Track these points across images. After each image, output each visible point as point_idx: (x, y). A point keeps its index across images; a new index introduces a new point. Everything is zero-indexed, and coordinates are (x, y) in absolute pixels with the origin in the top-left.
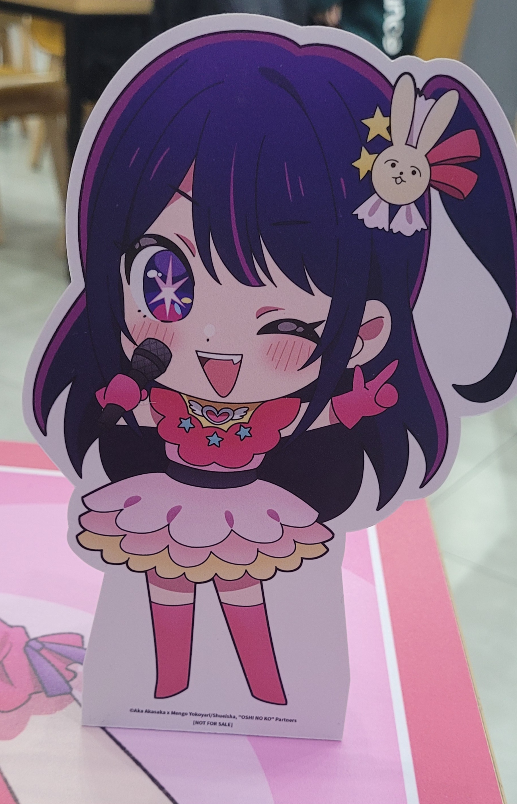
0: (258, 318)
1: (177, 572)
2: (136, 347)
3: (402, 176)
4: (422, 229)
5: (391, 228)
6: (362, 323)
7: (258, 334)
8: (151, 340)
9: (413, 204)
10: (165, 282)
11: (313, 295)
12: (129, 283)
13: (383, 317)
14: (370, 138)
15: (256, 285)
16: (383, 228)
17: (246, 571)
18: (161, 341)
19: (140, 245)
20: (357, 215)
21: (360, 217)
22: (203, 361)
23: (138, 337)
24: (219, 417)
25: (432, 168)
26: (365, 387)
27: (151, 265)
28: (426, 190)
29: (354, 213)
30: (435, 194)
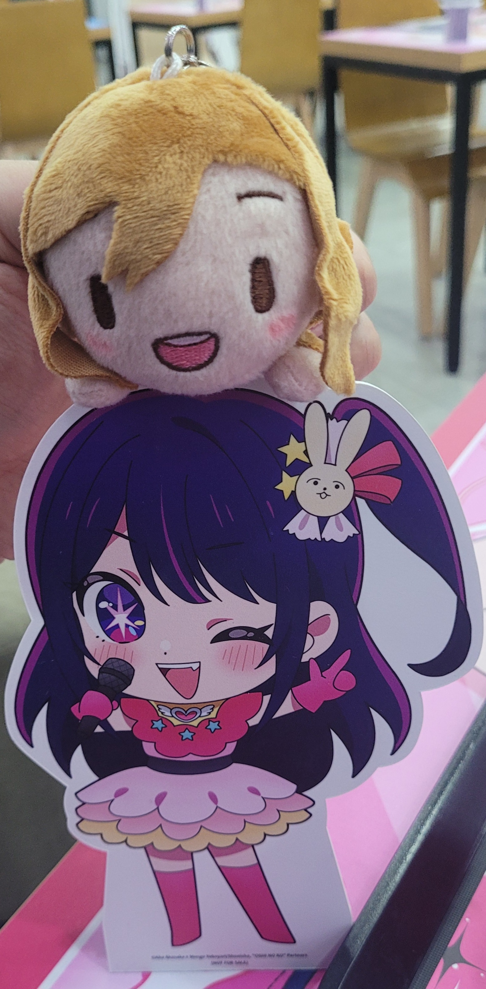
0: (208, 629)
1: (173, 845)
2: (100, 667)
3: (325, 491)
4: (354, 534)
5: (323, 537)
6: (310, 622)
7: (211, 643)
8: (113, 660)
9: (341, 514)
10: (117, 610)
11: (258, 603)
12: (84, 615)
13: (329, 615)
14: (288, 463)
15: (201, 602)
16: (316, 539)
17: (237, 839)
18: (122, 658)
19: (88, 582)
20: (288, 530)
21: (291, 532)
22: (164, 672)
23: (100, 659)
24: (188, 716)
25: (354, 480)
26: (322, 676)
27: (101, 597)
28: (352, 500)
29: (285, 529)
30: (362, 504)
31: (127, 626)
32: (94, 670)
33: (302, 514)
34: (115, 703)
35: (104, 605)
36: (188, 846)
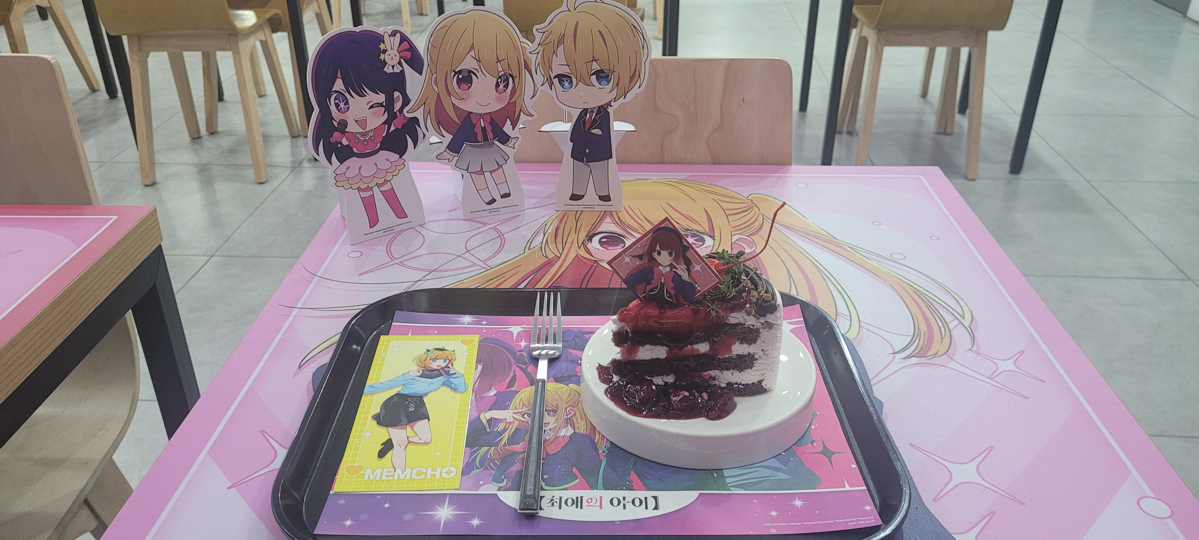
33: (387, 65)
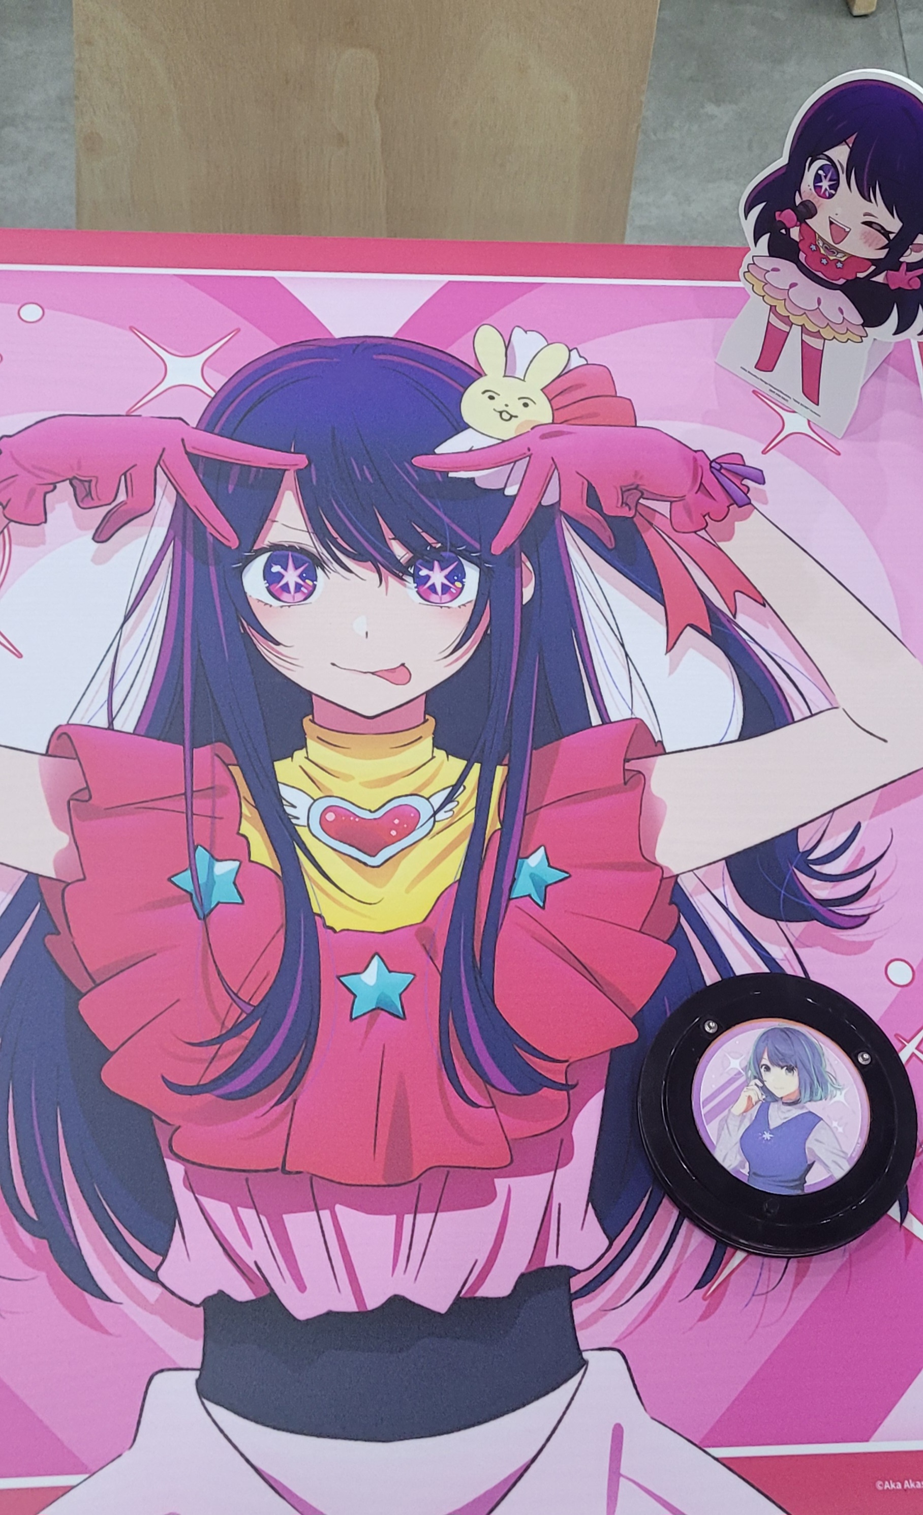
0: (864, 216)
1: (785, 314)
2: (801, 201)
6: (914, 243)
7: (862, 223)
8: (810, 201)
10: (825, 179)
11: (894, 218)
12: (808, 171)
15: (868, 201)
18: (814, 204)
19: (820, 157)
23: (804, 197)
24: (830, 252)
26: (905, 273)
31: (826, 190)
32: (798, 201)
34: (798, 223)
35: (821, 172)
36: (792, 318)
